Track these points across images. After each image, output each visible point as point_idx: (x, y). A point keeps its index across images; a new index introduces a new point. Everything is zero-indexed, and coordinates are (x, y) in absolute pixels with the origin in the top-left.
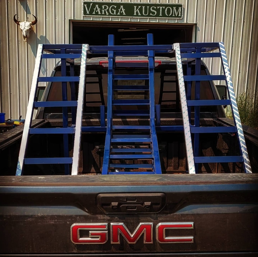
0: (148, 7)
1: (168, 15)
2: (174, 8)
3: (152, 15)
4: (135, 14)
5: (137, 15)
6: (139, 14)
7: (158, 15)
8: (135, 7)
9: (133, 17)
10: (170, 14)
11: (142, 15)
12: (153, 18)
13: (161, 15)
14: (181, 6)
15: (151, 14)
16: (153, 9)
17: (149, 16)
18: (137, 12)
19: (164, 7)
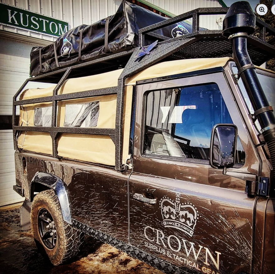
0: (28, 16)
1: (54, 33)
2: (60, 25)
3: (34, 28)
4: (10, 21)
5: (13, 23)
6: (16, 23)
7: (41, 30)
8: (9, 11)
9: (8, 25)
10: (55, 32)
11: (20, 25)
12: (34, 31)
13: (45, 30)
14: (67, 24)
15: (32, 26)
16: (34, 19)
17: (29, 28)
18: (12, 19)
19: (48, 21)
